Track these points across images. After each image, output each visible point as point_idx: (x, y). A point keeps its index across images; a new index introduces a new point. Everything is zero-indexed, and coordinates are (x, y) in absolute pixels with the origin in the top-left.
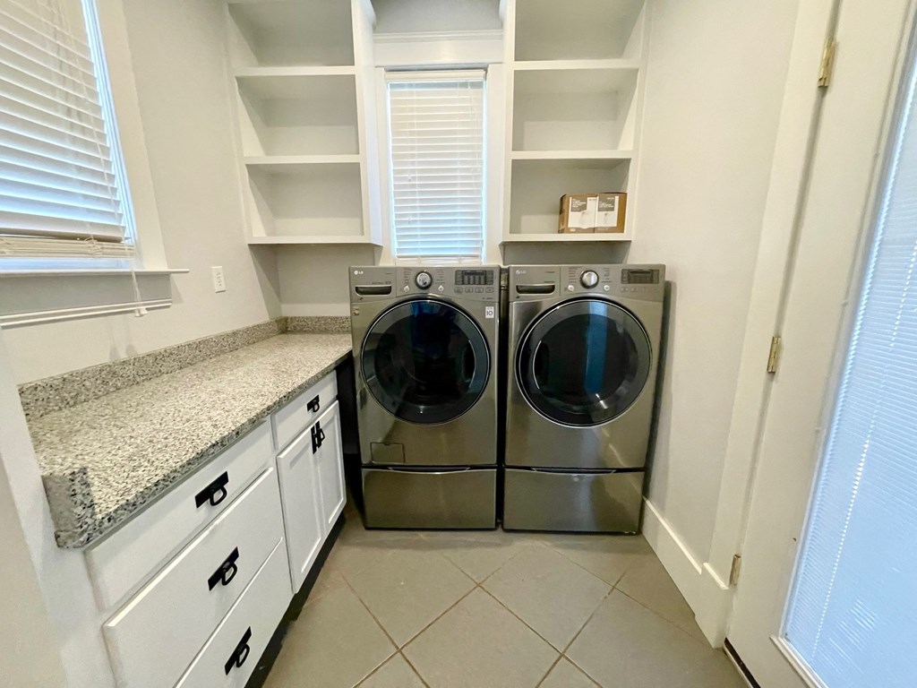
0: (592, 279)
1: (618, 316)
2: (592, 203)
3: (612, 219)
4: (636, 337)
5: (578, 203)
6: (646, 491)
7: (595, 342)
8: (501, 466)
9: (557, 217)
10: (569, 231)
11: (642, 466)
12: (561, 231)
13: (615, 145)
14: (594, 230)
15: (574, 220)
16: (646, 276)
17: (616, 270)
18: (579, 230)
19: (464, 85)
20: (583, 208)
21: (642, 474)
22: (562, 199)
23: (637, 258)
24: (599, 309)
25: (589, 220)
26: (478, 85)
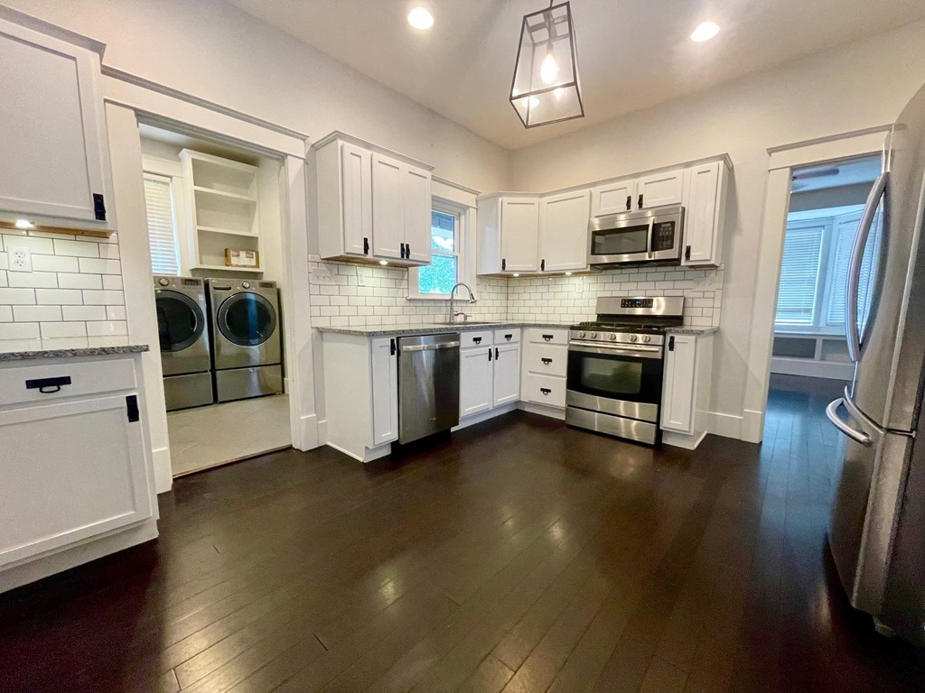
0: (248, 285)
1: (261, 300)
2: (243, 254)
3: (253, 262)
4: (267, 306)
5: (235, 253)
6: (283, 375)
7: (253, 310)
8: (213, 370)
9: (224, 258)
10: (232, 265)
11: (279, 362)
12: (227, 265)
13: (250, 230)
14: (245, 266)
15: (234, 260)
16: (269, 285)
17: (257, 282)
18: (237, 266)
19: (155, 181)
20: (238, 255)
21: (280, 366)
22: (226, 250)
23: (266, 279)
24: (252, 297)
25: (241, 261)
26: (167, 184)
